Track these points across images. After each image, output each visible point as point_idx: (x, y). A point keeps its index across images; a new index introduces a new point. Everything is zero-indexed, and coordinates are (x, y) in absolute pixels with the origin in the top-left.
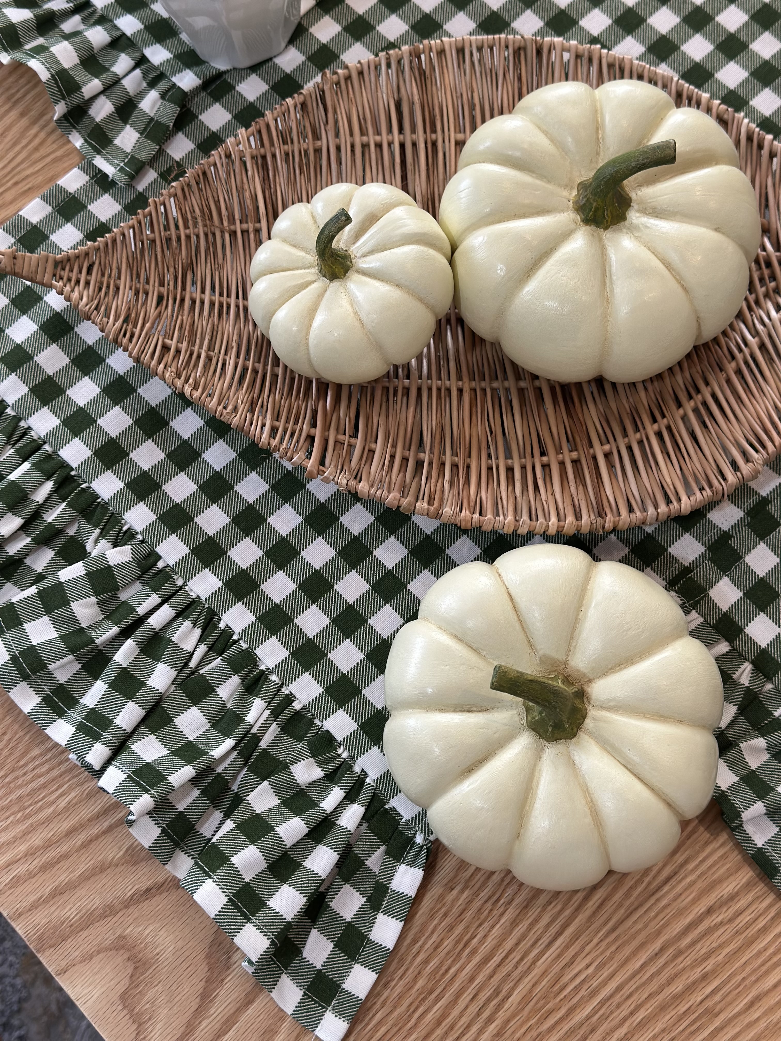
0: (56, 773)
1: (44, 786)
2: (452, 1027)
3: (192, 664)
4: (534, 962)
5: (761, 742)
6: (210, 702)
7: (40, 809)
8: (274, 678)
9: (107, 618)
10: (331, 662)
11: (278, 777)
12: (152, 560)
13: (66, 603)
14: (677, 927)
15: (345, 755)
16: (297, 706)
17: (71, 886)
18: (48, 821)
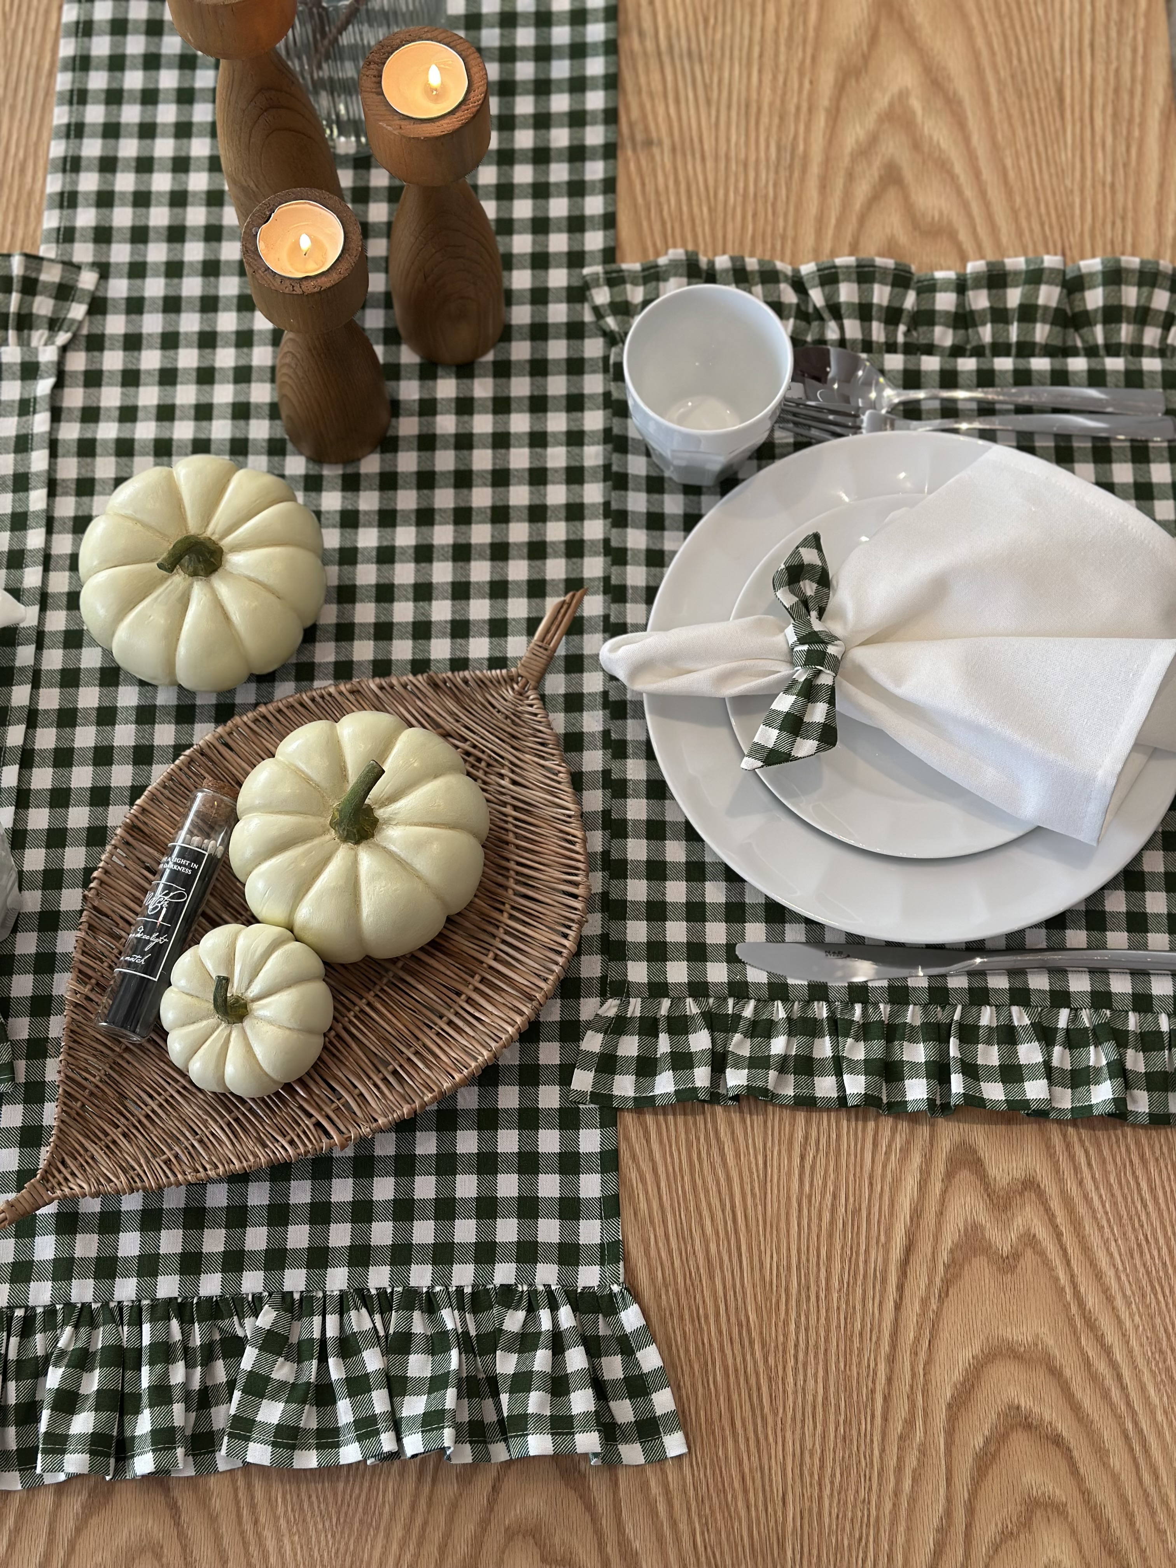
0: (366, 1485)
1: (368, 1499)
2: (736, 1370)
3: (382, 1333)
4: (743, 1286)
5: (738, 1037)
6: (416, 1343)
7: (381, 1514)
8: (438, 1289)
9: (299, 1362)
10: (460, 1244)
11: (502, 1342)
12: (288, 1300)
13: (267, 1379)
14: (795, 1185)
15: (525, 1288)
16: (468, 1290)
17: (447, 1535)
18: (393, 1515)
